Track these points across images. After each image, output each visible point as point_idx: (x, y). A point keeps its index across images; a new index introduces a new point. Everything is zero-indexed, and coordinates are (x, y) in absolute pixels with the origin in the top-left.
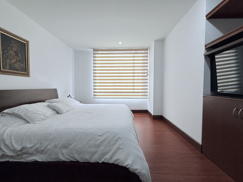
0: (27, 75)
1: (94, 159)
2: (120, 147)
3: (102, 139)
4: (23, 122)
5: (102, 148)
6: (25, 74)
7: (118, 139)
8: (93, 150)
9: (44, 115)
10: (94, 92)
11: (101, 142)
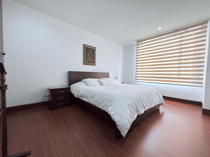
0: (95, 65)
1: (101, 107)
2: (112, 104)
3: (105, 97)
4: (86, 85)
5: (104, 102)
6: (93, 65)
7: (113, 100)
8: (101, 102)
9: (94, 84)
10: (136, 77)
11: (105, 99)
